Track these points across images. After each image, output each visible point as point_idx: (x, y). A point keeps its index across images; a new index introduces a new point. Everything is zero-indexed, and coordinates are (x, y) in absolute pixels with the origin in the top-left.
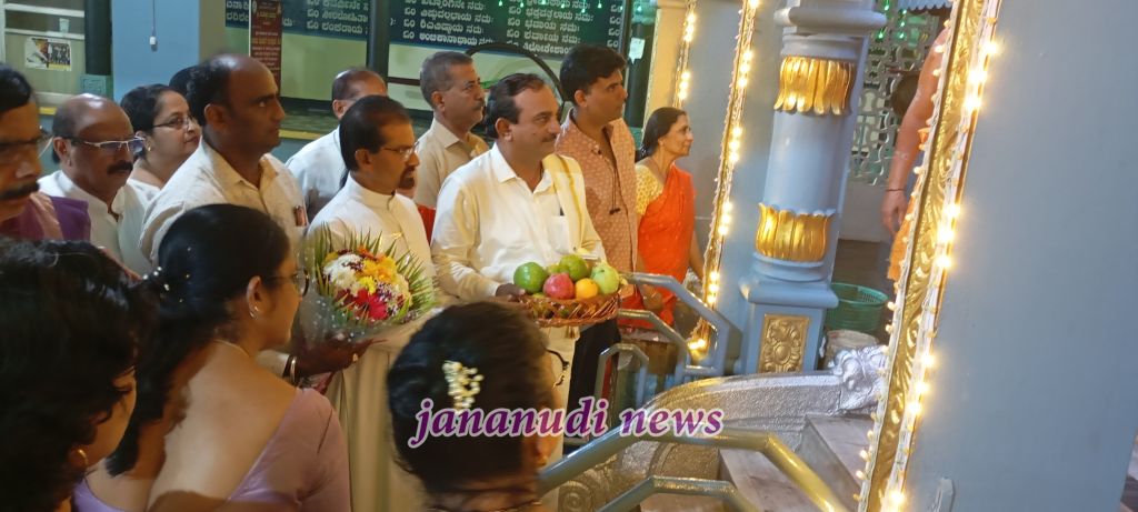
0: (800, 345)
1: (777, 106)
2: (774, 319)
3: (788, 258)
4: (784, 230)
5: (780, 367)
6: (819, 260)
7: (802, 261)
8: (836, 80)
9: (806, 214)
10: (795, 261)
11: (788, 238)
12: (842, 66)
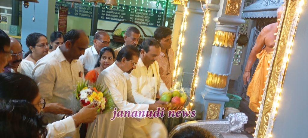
0: (218, 112)
1: (213, 44)
2: (211, 104)
3: (215, 87)
4: (215, 79)
5: (212, 118)
6: (224, 88)
7: (220, 88)
8: (231, 38)
9: (221, 75)
10: (217, 88)
11: (216, 82)
12: (232, 34)
